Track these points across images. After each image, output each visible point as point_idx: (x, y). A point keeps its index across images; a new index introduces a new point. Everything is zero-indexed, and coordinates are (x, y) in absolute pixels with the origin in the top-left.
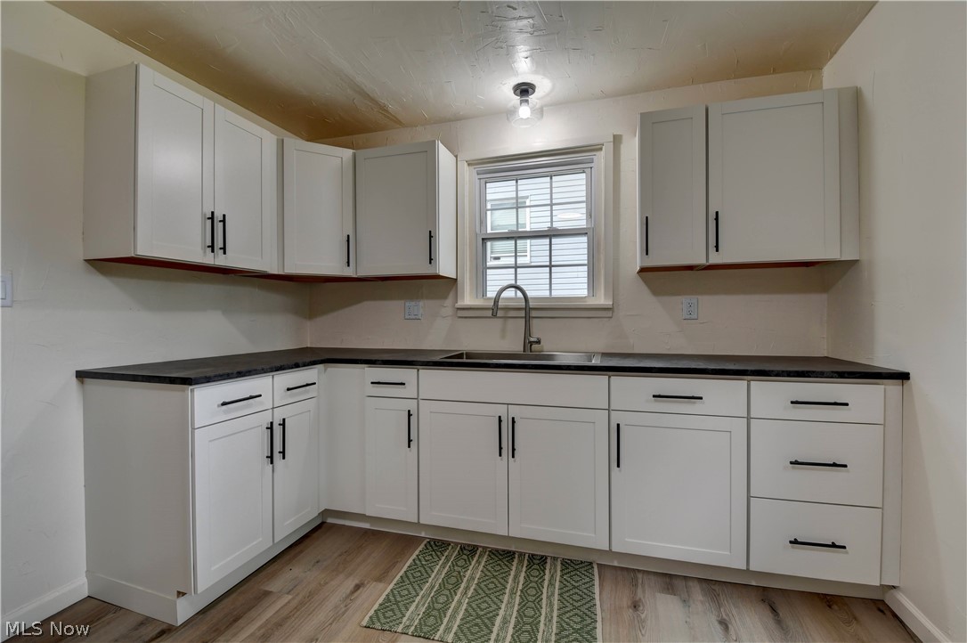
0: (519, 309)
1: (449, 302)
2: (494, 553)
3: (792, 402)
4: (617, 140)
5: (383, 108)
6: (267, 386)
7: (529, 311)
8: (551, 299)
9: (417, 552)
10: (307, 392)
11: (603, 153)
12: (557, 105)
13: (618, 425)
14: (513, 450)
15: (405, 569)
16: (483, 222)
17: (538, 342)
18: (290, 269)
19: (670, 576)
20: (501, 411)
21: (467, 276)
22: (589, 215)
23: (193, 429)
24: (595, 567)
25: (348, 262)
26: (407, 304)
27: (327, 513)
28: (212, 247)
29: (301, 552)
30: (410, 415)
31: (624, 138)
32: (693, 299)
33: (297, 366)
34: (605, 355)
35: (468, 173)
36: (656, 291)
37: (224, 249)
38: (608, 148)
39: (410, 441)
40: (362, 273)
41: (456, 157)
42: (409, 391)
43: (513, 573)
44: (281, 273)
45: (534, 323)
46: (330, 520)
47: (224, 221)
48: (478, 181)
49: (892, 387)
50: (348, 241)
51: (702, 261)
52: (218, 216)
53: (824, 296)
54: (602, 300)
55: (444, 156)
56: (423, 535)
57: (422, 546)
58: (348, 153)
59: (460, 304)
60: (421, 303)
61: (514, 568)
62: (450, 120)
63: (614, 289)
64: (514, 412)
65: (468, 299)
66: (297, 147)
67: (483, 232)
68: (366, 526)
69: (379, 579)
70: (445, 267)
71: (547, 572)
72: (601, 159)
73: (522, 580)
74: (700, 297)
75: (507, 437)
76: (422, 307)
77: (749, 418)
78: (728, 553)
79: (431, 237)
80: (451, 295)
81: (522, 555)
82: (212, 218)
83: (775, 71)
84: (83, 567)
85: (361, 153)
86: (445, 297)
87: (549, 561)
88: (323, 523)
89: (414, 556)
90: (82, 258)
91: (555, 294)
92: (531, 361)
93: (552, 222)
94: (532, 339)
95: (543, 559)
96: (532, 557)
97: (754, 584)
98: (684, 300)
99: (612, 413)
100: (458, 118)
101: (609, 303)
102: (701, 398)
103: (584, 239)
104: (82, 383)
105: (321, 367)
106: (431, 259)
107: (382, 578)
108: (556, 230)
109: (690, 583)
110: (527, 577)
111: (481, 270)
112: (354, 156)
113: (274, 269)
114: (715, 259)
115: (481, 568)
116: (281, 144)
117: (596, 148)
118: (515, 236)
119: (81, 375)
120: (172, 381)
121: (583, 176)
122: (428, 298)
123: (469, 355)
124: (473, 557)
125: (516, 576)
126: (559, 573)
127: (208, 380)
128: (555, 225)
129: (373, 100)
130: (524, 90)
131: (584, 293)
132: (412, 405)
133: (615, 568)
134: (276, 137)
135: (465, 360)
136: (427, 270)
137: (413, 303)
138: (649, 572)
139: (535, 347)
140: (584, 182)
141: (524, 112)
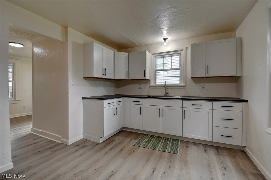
0: (164, 86)
1: (148, 85)
2: (158, 137)
3: (222, 106)
4: (187, 48)
5: (135, 44)
6: (114, 101)
7: (166, 87)
8: (171, 84)
9: (142, 136)
10: (120, 103)
11: (183, 51)
12: (173, 41)
13: (184, 111)
14: (162, 115)
15: (140, 138)
16: (156, 67)
17: (168, 94)
18: (116, 78)
19: (196, 143)
20: (160, 107)
21: (152, 79)
22: (180, 65)
23: (104, 108)
24: (179, 140)
25: (127, 76)
26: (139, 85)
27: (123, 128)
28: (104, 74)
29: (119, 134)
30: (140, 108)
31: (188, 48)
32: (204, 84)
33: (119, 97)
34: (183, 96)
35: (152, 56)
36: (195, 82)
37: (106, 75)
38: (185, 50)
39: (140, 113)
40: (130, 79)
41: (150, 53)
42: (140, 103)
43: (162, 140)
44: (114, 79)
45: (167, 89)
46: (124, 130)
47: (106, 69)
48: (155, 58)
49: (245, 103)
50: (127, 72)
51: (205, 76)
52: (105, 69)
53: (236, 84)
54: (183, 84)
55: (147, 53)
56: (143, 133)
57: (143, 135)
58: (127, 54)
59: (150, 85)
60: (142, 85)
61: (162, 139)
62: (149, 45)
63: (185, 82)
64: (162, 107)
65: (152, 84)
66: (118, 53)
67: (156, 69)
68: (131, 131)
69: (135, 139)
70: (148, 77)
71: (169, 140)
72: (183, 53)
73: (164, 141)
74: (206, 84)
75: (161, 113)
76: (142, 86)
77: (213, 110)
78: (208, 138)
79: (145, 71)
80: (149, 83)
81: (164, 138)
82: (104, 69)
83: (224, 32)
84: (82, 133)
85: (130, 53)
86: (147, 84)
87: (169, 139)
88: (122, 130)
89: (141, 136)
90: (83, 77)
91: (172, 83)
92: (166, 97)
93: (171, 67)
94: (167, 93)
95: (168, 139)
96: (166, 138)
97: (214, 145)
98: (202, 84)
99: (183, 108)
100: (150, 45)
101: (184, 85)
102: (202, 105)
103: (179, 70)
104: (83, 99)
105: (122, 98)
106: (145, 76)
107: (136, 139)
108: (173, 69)
109: (200, 144)
110: (165, 141)
111: (155, 77)
112: (128, 54)
113: (113, 78)
114: (208, 76)
115: (155, 139)
116: (114, 53)
117: (182, 50)
118: (163, 70)
119: (83, 98)
120: (100, 99)
121: (179, 56)
122: (143, 84)
123: (152, 96)
124: (153, 137)
125: (162, 141)
126: (171, 141)
127: (106, 99)
128: (172, 68)
129: (133, 43)
130: (165, 39)
131: (179, 83)
132: (141, 106)
133: (184, 141)
134: (113, 51)
135: (151, 97)
136: (144, 78)
137: (140, 85)
138: (191, 142)
139: (167, 95)
140: (179, 58)
141: (165, 44)
